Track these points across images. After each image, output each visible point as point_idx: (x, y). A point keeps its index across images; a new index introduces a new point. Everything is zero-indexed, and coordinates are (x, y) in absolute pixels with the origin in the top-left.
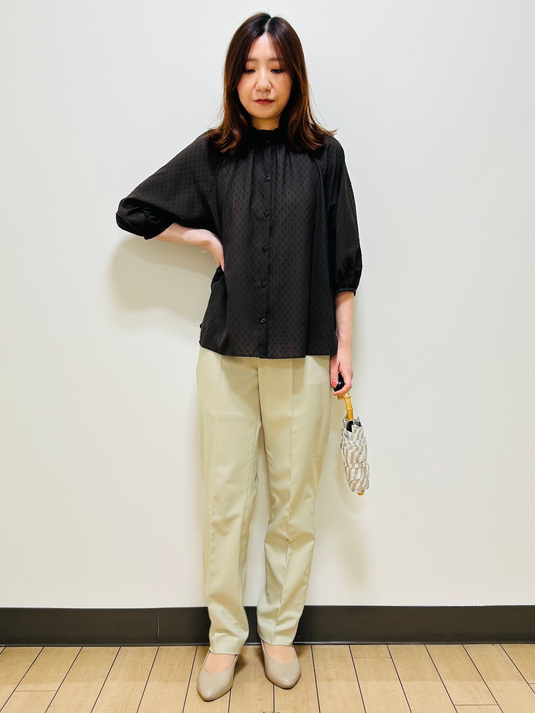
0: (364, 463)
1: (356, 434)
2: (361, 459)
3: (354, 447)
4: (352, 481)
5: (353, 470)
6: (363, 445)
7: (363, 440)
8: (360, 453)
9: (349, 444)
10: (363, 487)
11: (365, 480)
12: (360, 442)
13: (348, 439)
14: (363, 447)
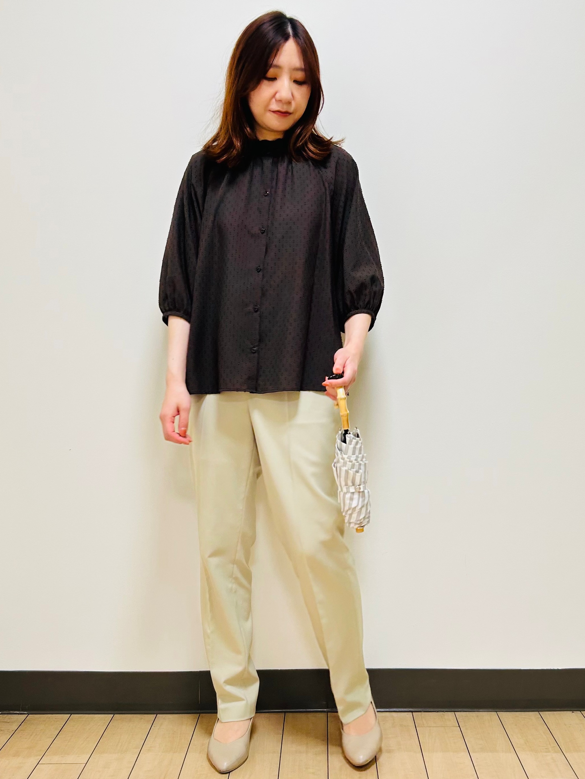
0: (361, 487)
1: (352, 446)
2: (357, 482)
3: (348, 463)
4: (347, 510)
5: (348, 496)
6: (361, 462)
7: (360, 456)
8: (357, 472)
9: (343, 459)
10: (361, 519)
11: (364, 510)
12: (357, 457)
13: (341, 453)
14: (360, 465)
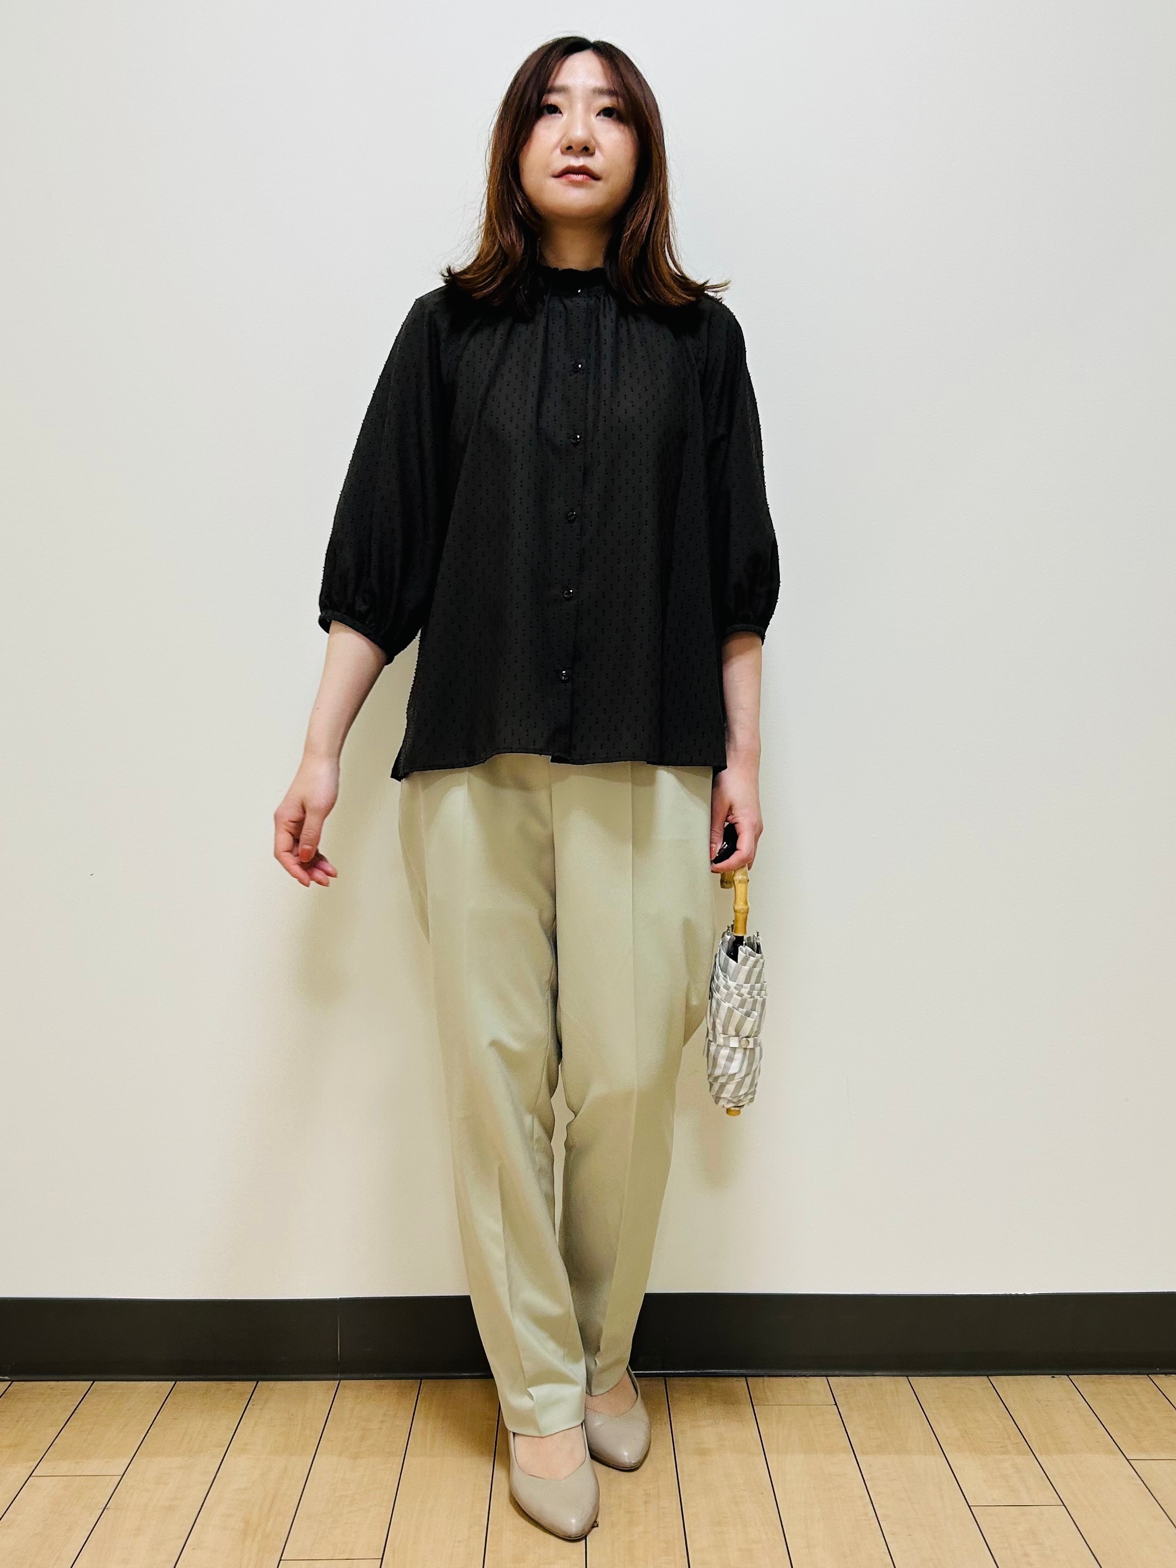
0: (751, 1040)
1: (747, 968)
2: (747, 1028)
3: (735, 996)
4: (719, 1077)
5: (725, 1052)
6: (758, 997)
8: (748, 1014)
10: (740, 1094)
11: (748, 1080)
13: (725, 976)
